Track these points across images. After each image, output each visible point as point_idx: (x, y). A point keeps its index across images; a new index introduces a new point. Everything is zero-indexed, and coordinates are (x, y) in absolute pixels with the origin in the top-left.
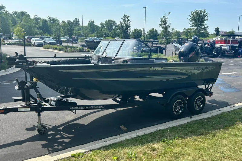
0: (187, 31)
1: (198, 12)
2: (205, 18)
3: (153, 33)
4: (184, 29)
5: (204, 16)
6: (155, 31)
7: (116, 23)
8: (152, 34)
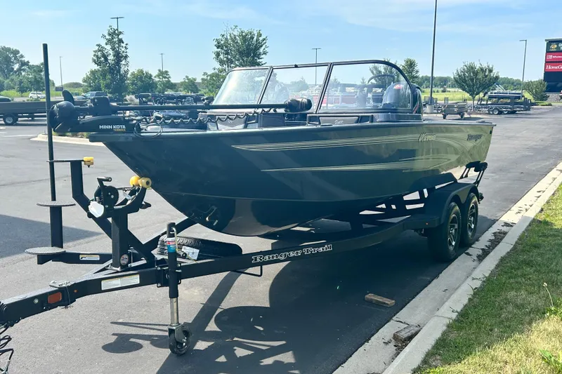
0: (210, 79)
1: (246, 35)
2: (261, 50)
3: (142, 81)
4: (204, 75)
5: (259, 45)
6: (146, 77)
7: (22, 56)
8: (139, 83)
